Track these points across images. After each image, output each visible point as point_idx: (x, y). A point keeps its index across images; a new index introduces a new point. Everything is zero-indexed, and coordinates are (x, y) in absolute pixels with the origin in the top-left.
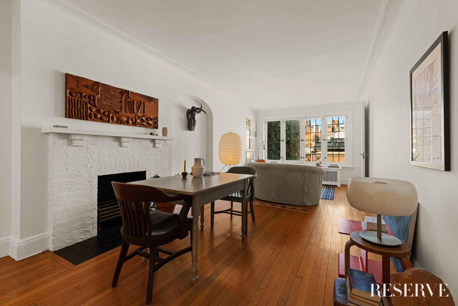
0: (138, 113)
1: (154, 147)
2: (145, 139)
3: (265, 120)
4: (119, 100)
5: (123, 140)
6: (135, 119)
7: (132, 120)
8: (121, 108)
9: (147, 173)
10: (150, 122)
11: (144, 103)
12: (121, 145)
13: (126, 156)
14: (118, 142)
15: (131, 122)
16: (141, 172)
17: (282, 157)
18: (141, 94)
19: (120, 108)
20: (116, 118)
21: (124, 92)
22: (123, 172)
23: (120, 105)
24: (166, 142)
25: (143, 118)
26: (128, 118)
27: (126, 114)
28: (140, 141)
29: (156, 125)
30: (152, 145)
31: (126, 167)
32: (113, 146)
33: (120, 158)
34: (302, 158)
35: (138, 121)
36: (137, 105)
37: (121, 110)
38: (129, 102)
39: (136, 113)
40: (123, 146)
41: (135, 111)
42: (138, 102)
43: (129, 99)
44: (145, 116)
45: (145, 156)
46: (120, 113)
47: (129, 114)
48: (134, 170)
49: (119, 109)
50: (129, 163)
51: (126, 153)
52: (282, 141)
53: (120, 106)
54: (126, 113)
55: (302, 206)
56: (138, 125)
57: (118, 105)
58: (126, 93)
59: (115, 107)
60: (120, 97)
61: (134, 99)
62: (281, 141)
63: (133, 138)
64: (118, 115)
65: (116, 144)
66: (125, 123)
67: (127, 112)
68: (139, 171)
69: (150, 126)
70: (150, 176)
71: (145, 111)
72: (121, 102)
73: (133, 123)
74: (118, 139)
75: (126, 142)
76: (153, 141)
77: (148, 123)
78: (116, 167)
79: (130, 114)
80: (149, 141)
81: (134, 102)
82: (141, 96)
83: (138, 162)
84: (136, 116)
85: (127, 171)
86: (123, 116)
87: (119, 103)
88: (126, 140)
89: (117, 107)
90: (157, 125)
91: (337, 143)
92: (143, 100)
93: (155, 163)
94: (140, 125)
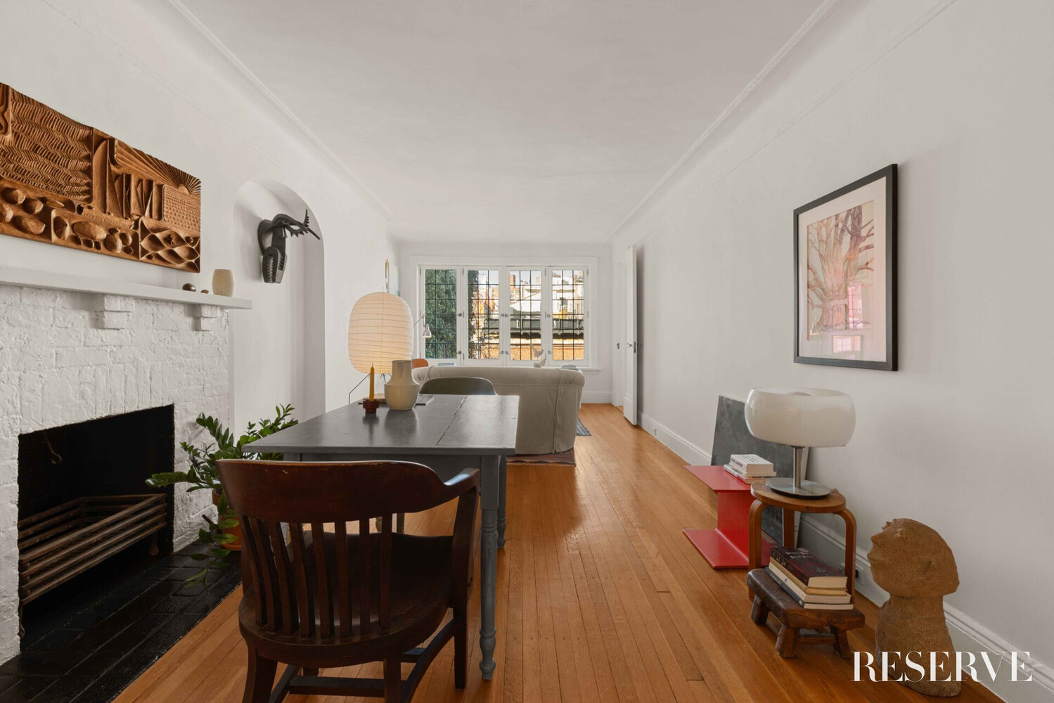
0: (142, 218)
1: (197, 328)
2: (171, 304)
3: (420, 265)
4: (82, 165)
5: (109, 304)
6: (135, 237)
7: (123, 237)
8: (89, 192)
9: (176, 411)
10: (177, 250)
11: (160, 187)
12: (98, 323)
13: (115, 358)
14: (88, 310)
15: (120, 244)
16: (160, 407)
17: (460, 353)
18: (150, 157)
19: (84, 193)
20: (72, 227)
21: (94, 139)
22: (104, 415)
23: (85, 181)
24: (225, 315)
25: (158, 235)
26: (112, 231)
27: (106, 216)
28: (155, 309)
29: (193, 261)
30: (189, 321)
31: (114, 396)
32: (72, 324)
33: (94, 367)
34: (504, 353)
35: (144, 243)
36: (139, 190)
37: (89, 200)
38: (114, 178)
39: (136, 218)
40: (106, 326)
41: (133, 211)
42: (140, 181)
43: (113, 168)
44: (164, 229)
45: (170, 359)
46: (86, 210)
47: (115, 220)
48: (140, 405)
49: (82, 197)
50: (125, 383)
51: (114, 349)
52: (460, 315)
53: (85, 188)
54: (105, 212)
55: (551, 453)
56: (142, 256)
57: (79, 181)
58: (104, 142)
59: (68, 188)
60: (84, 153)
61: (130, 169)
62: (458, 316)
63: (137, 298)
64: (78, 218)
65: (81, 318)
66: (102, 245)
67: (108, 210)
68: (153, 406)
69: (179, 263)
70: (185, 421)
71: (165, 213)
72: (88, 172)
73: (126, 250)
74: (91, 301)
75: (119, 312)
76: (194, 310)
77: (172, 253)
78: (83, 398)
79: (119, 217)
80: (182, 308)
81: (129, 177)
82: (151, 163)
83: (151, 378)
84: (136, 227)
85: (119, 409)
86: (96, 223)
87: (81, 174)
88: (117, 304)
89: (76, 189)
90: (198, 261)
91: (527, 320)
92: (158, 178)
93: (198, 380)
94: (150, 257)
